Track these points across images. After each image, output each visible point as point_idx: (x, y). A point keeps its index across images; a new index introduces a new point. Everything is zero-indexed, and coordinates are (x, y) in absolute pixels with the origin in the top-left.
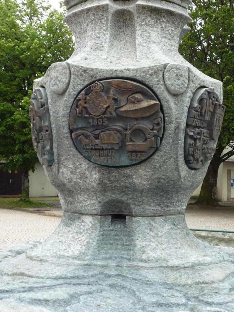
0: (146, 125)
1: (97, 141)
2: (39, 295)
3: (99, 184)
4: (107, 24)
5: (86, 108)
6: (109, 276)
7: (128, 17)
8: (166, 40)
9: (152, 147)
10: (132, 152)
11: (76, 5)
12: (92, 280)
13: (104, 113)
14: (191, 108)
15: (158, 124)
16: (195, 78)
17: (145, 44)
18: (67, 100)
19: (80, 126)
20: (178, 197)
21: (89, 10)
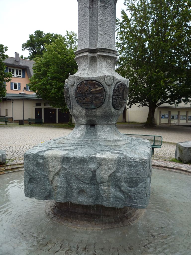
0: (100, 95)
1: (84, 101)
2: (66, 148)
3: (85, 114)
4: (88, 61)
5: (80, 90)
6: (88, 143)
7: (95, 58)
8: (108, 66)
9: (101, 102)
10: (95, 104)
11: (78, 54)
12: (83, 144)
13: (86, 92)
14: (114, 89)
15: (103, 95)
16: (116, 79)
17: (100, 68)
18: (74, 88)
19: (78, 96)
20: (112, 118)
21: (82, 56)
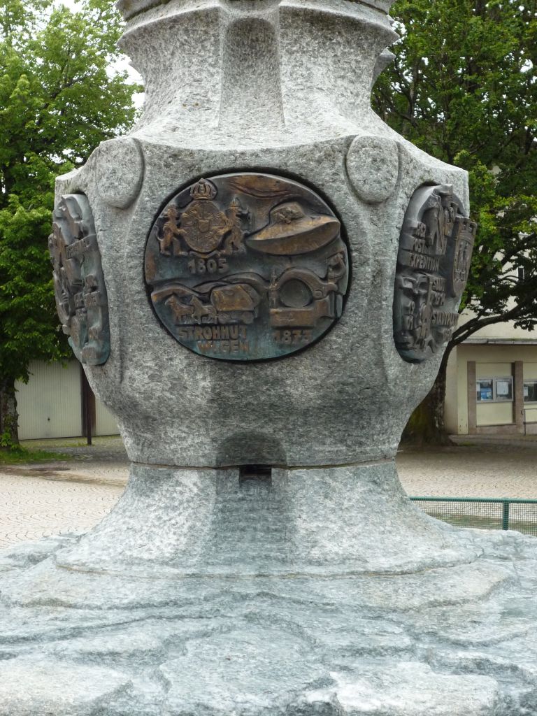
0: (312, 270)
1: (206, 308)
2: (98, 644)
3: (212, 401)
4: (216, 52)
5: (180, 237)
6: (244, 597)
7: (261, 36)
8: (345, 83)
9: (324, 318)
10: (282, 329)
11: (145, 10)
12: (207, 606)
13: (221, 246)
14: (405, 229)
15: (337, 267)
16: (411, 166)
17: (300, 95)
18: (139, 219)
19: (168, 276)
20: (382, 423)
21: (175, 21)
